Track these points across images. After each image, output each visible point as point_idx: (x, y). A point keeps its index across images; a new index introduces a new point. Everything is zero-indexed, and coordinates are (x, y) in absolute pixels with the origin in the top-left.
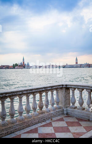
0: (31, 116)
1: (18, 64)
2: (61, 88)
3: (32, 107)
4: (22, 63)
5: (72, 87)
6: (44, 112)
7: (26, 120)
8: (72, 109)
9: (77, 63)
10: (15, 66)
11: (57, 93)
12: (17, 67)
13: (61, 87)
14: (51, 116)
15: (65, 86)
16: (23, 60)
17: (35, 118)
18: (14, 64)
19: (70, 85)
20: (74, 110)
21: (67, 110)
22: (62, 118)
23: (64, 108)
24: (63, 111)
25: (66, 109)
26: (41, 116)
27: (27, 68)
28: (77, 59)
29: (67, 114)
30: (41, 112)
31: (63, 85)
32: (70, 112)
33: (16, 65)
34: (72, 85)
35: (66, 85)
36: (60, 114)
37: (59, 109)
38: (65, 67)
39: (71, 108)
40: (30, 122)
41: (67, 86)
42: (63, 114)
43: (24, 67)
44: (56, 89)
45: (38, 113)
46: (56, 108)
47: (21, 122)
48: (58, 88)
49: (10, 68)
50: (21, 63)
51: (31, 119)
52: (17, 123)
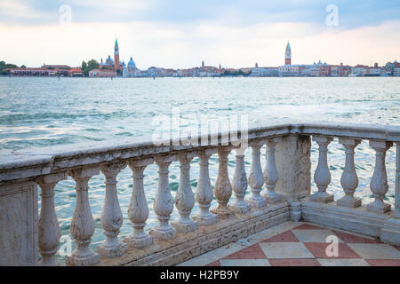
0: (197, 225)
1: (100, 62)
2: (285, 136)
3: (198, 196)
4: (113, 57)
5: (322, 132)
6: (233, 213)
7: (182, 238)
8: (319, 205)
9: (288, 61)
10: (88, 70)
11: (272, 152)
12: (94, 72)
13: (285, 131)
14: (255, 226)
15: (296, 130)
16: (116, 49)
17: (209, 229)
18: (86, 62)
19: (316, 127)
20: (325, 205)
21: (301, 206)
22: (290, 231)
23: (290, 200)
24: (290, 210)
25: (298, 203)
26: (225, 223)
27: (130, 76)
28: (288, 50)
29: (301, 219)
30: (223, 211)
31: (290, 127)
32: (311, 212)
33: (93, 65)
34: (322, 128)
35: (302, 127)
36: (280, 219)
37: (275, 203)
38: (251, 72)
39: (315, 201)
40: (194, 243)
41: (305, 131)
42: (289, 218)
43: (119, 73)
44: (270, 139)
45: (215, 215)
46: (267, 201)
47: (168, 245)
48: (275, 136)
49: (74, 76)
50: (109, 60)
51: (195, 235)
52: (157, 247)
